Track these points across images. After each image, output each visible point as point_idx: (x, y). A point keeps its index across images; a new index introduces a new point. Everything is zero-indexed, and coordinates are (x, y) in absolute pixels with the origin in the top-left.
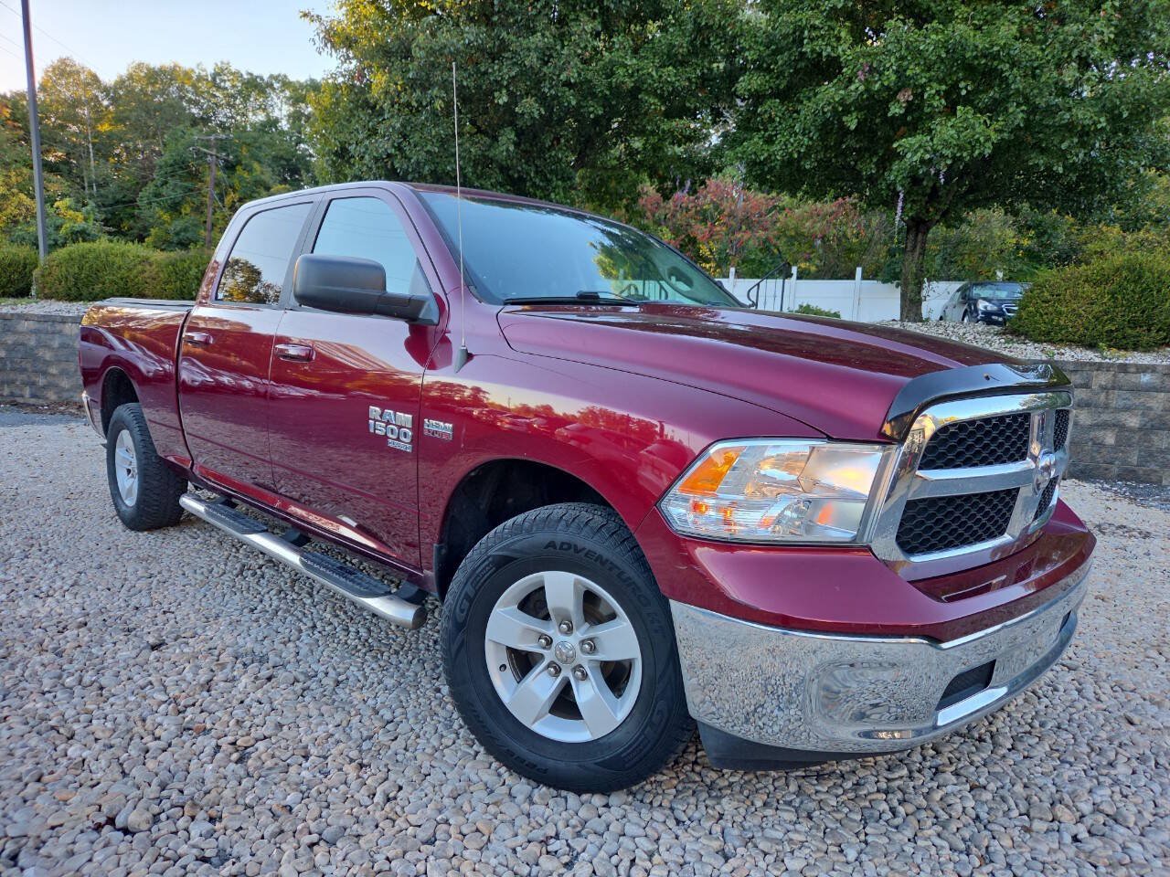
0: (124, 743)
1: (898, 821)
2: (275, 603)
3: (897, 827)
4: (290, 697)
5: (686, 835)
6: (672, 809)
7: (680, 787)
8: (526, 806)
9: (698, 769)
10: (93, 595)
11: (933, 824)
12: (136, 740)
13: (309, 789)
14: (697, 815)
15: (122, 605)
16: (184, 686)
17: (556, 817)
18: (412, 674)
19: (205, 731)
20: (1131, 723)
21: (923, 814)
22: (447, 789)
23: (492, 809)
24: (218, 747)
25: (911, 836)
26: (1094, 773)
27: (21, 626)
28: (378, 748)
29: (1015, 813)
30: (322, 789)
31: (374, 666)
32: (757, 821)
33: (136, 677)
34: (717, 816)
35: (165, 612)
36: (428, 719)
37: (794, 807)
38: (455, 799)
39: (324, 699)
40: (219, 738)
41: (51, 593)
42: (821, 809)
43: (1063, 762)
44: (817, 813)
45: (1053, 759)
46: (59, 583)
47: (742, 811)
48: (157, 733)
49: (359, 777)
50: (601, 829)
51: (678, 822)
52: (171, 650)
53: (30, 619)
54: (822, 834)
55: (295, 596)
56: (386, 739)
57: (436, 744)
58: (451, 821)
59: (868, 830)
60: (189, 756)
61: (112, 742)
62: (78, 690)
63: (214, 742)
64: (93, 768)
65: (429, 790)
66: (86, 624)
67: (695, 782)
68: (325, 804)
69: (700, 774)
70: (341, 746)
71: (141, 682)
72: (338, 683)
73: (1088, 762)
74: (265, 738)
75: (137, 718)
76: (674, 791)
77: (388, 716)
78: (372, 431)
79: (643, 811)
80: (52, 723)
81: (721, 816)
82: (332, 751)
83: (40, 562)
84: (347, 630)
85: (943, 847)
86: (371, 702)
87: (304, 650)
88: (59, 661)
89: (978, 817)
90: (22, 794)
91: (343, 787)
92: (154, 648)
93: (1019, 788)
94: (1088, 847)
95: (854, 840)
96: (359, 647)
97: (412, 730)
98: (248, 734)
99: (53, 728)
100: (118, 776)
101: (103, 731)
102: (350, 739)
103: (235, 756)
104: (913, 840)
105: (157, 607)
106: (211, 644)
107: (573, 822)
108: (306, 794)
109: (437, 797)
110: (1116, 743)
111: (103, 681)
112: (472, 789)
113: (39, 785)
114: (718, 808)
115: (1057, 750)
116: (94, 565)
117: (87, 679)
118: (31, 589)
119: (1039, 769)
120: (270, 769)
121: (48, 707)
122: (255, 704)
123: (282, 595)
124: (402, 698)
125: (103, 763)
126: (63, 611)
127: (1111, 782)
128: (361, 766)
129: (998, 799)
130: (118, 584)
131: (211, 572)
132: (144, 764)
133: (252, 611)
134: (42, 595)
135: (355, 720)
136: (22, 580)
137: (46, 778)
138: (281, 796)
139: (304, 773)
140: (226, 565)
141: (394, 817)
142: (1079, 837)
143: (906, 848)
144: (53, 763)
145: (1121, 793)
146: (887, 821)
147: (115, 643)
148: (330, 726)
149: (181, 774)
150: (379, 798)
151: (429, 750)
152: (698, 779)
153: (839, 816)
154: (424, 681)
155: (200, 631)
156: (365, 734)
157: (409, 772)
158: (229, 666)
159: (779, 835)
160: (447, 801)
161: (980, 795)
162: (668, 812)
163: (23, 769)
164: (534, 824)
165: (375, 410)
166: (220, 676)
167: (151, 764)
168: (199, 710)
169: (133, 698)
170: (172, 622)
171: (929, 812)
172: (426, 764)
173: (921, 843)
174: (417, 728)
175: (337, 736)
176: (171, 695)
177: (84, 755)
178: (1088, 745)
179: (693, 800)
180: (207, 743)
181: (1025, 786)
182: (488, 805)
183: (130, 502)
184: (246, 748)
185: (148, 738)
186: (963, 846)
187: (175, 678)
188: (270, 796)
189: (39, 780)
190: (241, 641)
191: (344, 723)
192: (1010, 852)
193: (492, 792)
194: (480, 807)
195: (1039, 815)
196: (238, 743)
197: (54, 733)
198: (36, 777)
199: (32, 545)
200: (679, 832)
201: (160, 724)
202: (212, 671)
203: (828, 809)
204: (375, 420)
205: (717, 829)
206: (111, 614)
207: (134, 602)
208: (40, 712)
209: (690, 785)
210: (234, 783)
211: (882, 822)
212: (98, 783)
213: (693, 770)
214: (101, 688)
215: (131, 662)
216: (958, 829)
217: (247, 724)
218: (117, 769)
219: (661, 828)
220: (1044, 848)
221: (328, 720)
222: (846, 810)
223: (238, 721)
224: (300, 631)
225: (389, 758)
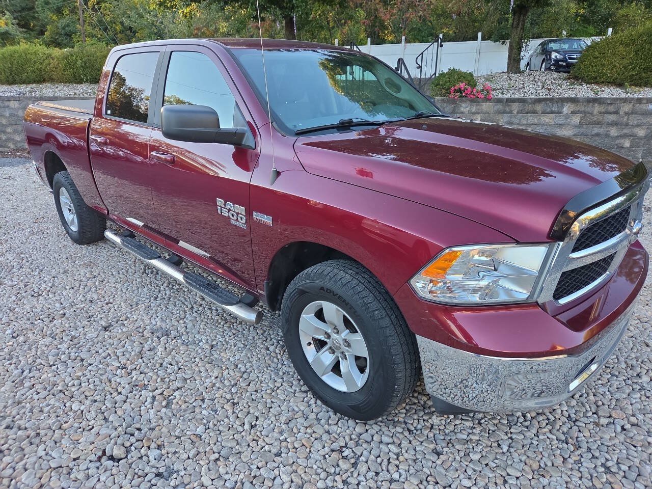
0: (102, 399)
1: (527, 423)
2: (168, 293)
3: (527, 427)
4: (187, 360)
5: (416, 441)
6: (406, 423)
7: (407, 408)
8: (326, 427)
9: (416, 395)
10: (65, 293)
11: (547, 424)
12: (109, 396)
13: (209, 422)
14: (419, 427)
15: (83, 300)
16: (128, 356)
17: (344, 434)
18: (251, 338)
19: (145, 387)
20: (648, 346)
21: (541, 418)
22: (283, 419)
23: (309, 430)
24: (154, 397)
25: (535, 432)
26: (630, 382)
27: (29, 320)
28: (241, 391)
29: (590, 414)
30: (215, 423)
31: (230, 334)
32: (452, 428)
33: (100, 351)
34: (430, 426)
35: (107, 304)
36: (265, 369)
37: (470, 417)
38: (287, 424)
39: (206, 360)
40: (154, 391)
41: (40, 293)
42: (485, 417)
43: (613, 375)
44: (483, 421)
45: (607, 374)
46: (44, 286)
47: (443, 422)
48: (120, 389)
49: (234, 413)
50: (369, 439)
51: (409, 431)
52: (116, 330)
53: (32, 314)
54: (488, 435)
55: (178, 287)
56: (244, 385)
57: (272, 386)
58: (288, 440)
59: (512, 430)
60: (139, 405)
61: (95, 398)
62: (69, 362)
63: (151, 394)
64: (88, 418)
65: (273, 419)
66: (65, 314)
67: (415, 404)
68: (218, 432)
69: (417, 398)
70: (221, 392)
71: (104, 355)
72: (212, 346)
73: (626, 374)
74: (179, 388)
75: (106, 380)
76: (404, 411)
77: (243, 369)
78: (219, 212)
79: (390, 427)
80: (59, 388)
81: (432, 425)
82: (217, 395)
83: (30, 271)
84: (210, 309)
85: (553, 439)
86: (231, 359)
87: (190, 325)
88: (55, 342)
89: (569, 416)
90: (53, 438)
91: (226, 420)
92: (106, 329)
93: (591, 397)
94: (631, 435)
95: (505, 437)
96: (219, 321)
97: (258, 377)
98: (169, 388)
99: (61, 391)
100: (103, 422)
101: (89, 392)
102: (225, 386)
103: (164, 403)
104: (537, 435)
105: (102, 299)
106: (137, 325)
107: (353, 437)
108: (207, 427)
109: (278, 424)
110: (640, 360)
111: (83, 355)
112: (296, 417)
113: (61, 431)
114: (430, 421)
115: (609, 367)
116: (62, 271)
117: (73, 355)
118: (29, 291)
119: (600, 382)
120: (185, 411)
121: (55, 376)
122: (169, 366)
123: (171, 286)
124: (249, 355)
125: (93, 414)
126: (50, 306)
127: (639, 387)
128: (234, 404)
129: (580, 404)
130: (78, 285)
131: (127, 272)
132: (116, 412)
133: (156, 298)
134: (35, 295)
135: (226, 373)
136: (22, 285)
137: (64, 426)
138: (194, 429)
139: (204, 412)
140: (135, 266)
141: (257, 439)
142: (625, 428)
143: (534, 442)
144: (66, 415)
145: (645, 395)
146: (521, 423)
147: (84, 328)
148: (213, 378)
149: (137, 418)
150: (247, 427)
151: (269, 391)
152: (416, 401)
153: (496, 422)
154: (259, 342)
155: (129, 316)
156: (233, 382)
157: (260, 406)
158: (150, 339)
159: (465, 437)
160: (284, 427)
161: (570, 402)
162: (403, 425)
163: (50, 421)
164: (333, 439)
165: (220, 201)
166: (147, 347)
167: (120, 412)
168: (139, 372)
169: (101, 366)
170: (112, 310)
171: (544, 416)
172: (269, 401)
173: (541, 437)
174: (260, 375)
175: (217, 385)
176: (122, 362)
177: (81, 409)
178: (626, 362)
179: (416, 417)
180: (147, 394)
181: (594, 395)
182: (307, 428)
183: (74, 228)
184: (169, 396)
185: (115, 394)
186: (564, 438)
187: (122, 350)
188: (189, 429)
189: (60, 428)
190: (154, 323)
191: (220, 375)
192: (590, 441)
193: (307, 418)
194: (303, 430)
195: (604, 414)
196: (165, 393)
197: (62, 395)
198: (59, 427)
199: (23, 259)
200: (411, 439)
201: (120, 383)
202: (141, 343)
203: (489, 417)
204: (221, 207)
205: (431, 435)
206: (78, 306)
207: (89, 297)
208: (52, 379)
209: (413, 406)
210: (167, 422)
211: (519, 424)
212: (93, 427)
213: (413, 396)
214: (82, 360)
215: (96, 340)
216: (560, 426)
217: (167, 380)
218: (100, 416)
219: (401, 436)
220: (607, 437)
221: (211, 374)
222: (499, 418)
223: (162, 379)
224: (185, 312)
225: (248, 398)
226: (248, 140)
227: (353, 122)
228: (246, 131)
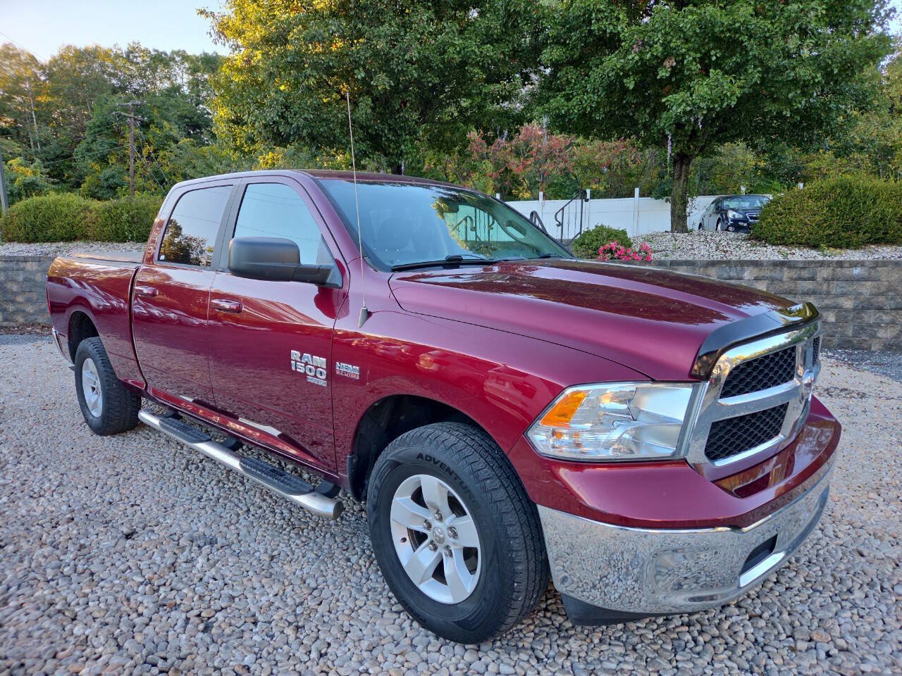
0: (116, 621)
1: (699, 649)
2: (216, 492)
3: (698, 654)
4: (237, 573)
5: (546, 671)
6: (533, 649)
7: (537, 631)
8: (424, 655)
9: (548, 615)
10: (75, 493)
11: (725, 650)
12: (125, 618)
13: (261, 650)
14: (552, 653)
15: (99, 501)
16: (155, 569)
17: (448, 662)
18: (327, 547)
19: (176, 607)
20: (862, 555)
21: (717, 642)
22: (365, 644)
23: (400, 658)
24: (188, 619)
25: (709, 660)
26: (838, 599)
27: (23, 524)
28: (308, 612)
29: (783, 637)
30: (271, 650)
31: (298, 542)
32: (596, 655)
33: (117, 564)
34: (566, 653)
35: (132, 506)
36: (344, 585)
37: (622, 642)
38: (371, 651)
39: (263, 573)
40: (187, 612)
41: (42, 493)
42: (642, 642)
43: (815, 591)
44: (639, 646)
45: (807, 589)
46: (47, 485)
47: (585, 648)
48: (141, 609)
49: (297, 638)
50: (482, 669)
51: (539, 660)
52: (141, 538)
53: (29, 518)
54: (645, 664)
55: (231, 485)
56: (313, 604)
57: (352, 606)
58: (370, 671)
59: (678, 657)
60: (166, 629)
61: (107, 620)
62: (74, 577)
63: (184, 616)
64: (95, 644)
65: (351, 645)
66: (73, 519)
67: (547, 626)
68: (274, 663)
69: (550, 619)
70: (281, 612)
71: (122, 567)
72: (272, 558)
73: (833, 590)
74: (222, 609)
75: (123, 599)
76: (532, 634)
77: (313, 585)
78: (293, 368)
79: (512, 653)
80: (58, 607)
81: (570, 652)
82: (275, 617)
83: (30, 467)
84: (273, 512)
85: (733, 668)
86: (298, 573)
87: (243, 531)
88: (58, 552)
89: (756, 640)
90: (43, 670)
91: (286, 647)
92: (128, 536)
93: (785, 616)
94: (839, 661)
95: (669, 666)
96: (285, 526)
97: (333, 594)
98: (209, 607)
99: (59, 611)
100: (115, 649)
101: (99, 612)
102: (287, 605)
103: (201, 627)
104: (711, 663)
105: (126, 501)
106: (172, 531)
107: (461, 666)
108: (259, 655)
109: (357, 651)
110: (852, 572)
111: (93, 568)
112: (383, 642)
113: (55, 661)
114: (566, 646)
115: (810, 581)
116: (73, 467)
117: (80, 568)
118: (26, 491)
119: (797, 598)
120: (229, 636)
121: (53, 593)
122: (211, 581)
123: (221, 485)
124: (322, 568)
125: (102, 639)
126: (54, 509)
127: (851, 605)
128: (297, 628)
129: (770, 625)
130: (94, 484)
131: (163, 467)
132: (133, 638)
133: (199, 500)
134: (35, 496)
135: (289, 589)
136: (17, 484)
137: (60, 655)
138: (240, 659)
139: (256, 638)
140: (175, 461)
141: (327, 670)
142: (831, 653)
143: (706, 671)
144: (63, 641)
145: (859, 614)
146: (691, 649)
147: (97, 535)
148: (271, 595)
149: (163, 644)
150: (314, 655)
151: (347, 612)
152: (549, 623)
153: (656, 647)
154: (337, 552)
155: (161, 520)
156: (298, 601)
157: (335, 631)
158: (188, 549)
159: (613, 666)
160: (365, 654)
161: (757, 623)
162: (530, 652)
163: (42, 648)
164: (432, 669)
165: (295, 354)
166: (182, 558)
167: (139, 638)
168: (170, 589)
169: (117, 582)
170: (139, 513)
171: (721, 639)
172: (346, 623)
173: (717, 665)
174: (336, 592)
175: (276, 604)
176: (146, 577)
177: (87, 633)
178: (832, 575)
179: (547, 641)
180: (179, 616)
181: (790, 614)
182: (396, 655)
183: (97, 413)
184: (209, 618)
185: (134, 615)
186: (747, 666)
187: (148, 562)
188: (233, 659)
189: (54, 657)
190: (195, 528)
191: (281, 593)
192: (782, 669)
193: (398, 644)
194: (391, 658)
195: (801, 637)
196: (203, 615)
197: (60, 616)
198: (52, 655)
199: (22, 453)
200: (540, 669)
201: (141, 603)
202: (175, 553)
203: (647, 642)
204: (296, 361)
205: (568, 664)
206: (91, 509)
207: (107, 497)
208: (48, 597)
209: (544, 629)
210: (203, 649)
211: (687, 650)
212: (100, 656)
213: (545, 617)
214: (92, 574)
215: (112, 550)
216: (743, 652)
217: (207, 598)
218: (113, 643)
219: (526, 666)
220: (806, 664)
221: (268, 590)
222: (660, 642)
223: (200, 597)
224: (238, 515)
225: (318, 620)
226: (334, 278)
227: (462, 259)
228: (332, 267)
